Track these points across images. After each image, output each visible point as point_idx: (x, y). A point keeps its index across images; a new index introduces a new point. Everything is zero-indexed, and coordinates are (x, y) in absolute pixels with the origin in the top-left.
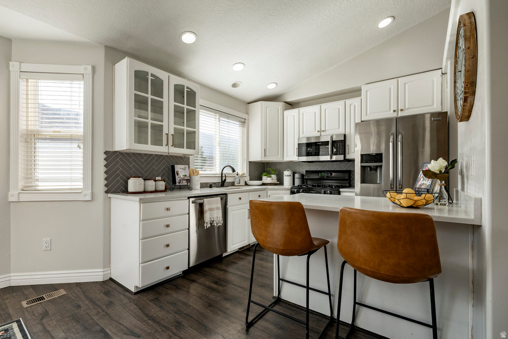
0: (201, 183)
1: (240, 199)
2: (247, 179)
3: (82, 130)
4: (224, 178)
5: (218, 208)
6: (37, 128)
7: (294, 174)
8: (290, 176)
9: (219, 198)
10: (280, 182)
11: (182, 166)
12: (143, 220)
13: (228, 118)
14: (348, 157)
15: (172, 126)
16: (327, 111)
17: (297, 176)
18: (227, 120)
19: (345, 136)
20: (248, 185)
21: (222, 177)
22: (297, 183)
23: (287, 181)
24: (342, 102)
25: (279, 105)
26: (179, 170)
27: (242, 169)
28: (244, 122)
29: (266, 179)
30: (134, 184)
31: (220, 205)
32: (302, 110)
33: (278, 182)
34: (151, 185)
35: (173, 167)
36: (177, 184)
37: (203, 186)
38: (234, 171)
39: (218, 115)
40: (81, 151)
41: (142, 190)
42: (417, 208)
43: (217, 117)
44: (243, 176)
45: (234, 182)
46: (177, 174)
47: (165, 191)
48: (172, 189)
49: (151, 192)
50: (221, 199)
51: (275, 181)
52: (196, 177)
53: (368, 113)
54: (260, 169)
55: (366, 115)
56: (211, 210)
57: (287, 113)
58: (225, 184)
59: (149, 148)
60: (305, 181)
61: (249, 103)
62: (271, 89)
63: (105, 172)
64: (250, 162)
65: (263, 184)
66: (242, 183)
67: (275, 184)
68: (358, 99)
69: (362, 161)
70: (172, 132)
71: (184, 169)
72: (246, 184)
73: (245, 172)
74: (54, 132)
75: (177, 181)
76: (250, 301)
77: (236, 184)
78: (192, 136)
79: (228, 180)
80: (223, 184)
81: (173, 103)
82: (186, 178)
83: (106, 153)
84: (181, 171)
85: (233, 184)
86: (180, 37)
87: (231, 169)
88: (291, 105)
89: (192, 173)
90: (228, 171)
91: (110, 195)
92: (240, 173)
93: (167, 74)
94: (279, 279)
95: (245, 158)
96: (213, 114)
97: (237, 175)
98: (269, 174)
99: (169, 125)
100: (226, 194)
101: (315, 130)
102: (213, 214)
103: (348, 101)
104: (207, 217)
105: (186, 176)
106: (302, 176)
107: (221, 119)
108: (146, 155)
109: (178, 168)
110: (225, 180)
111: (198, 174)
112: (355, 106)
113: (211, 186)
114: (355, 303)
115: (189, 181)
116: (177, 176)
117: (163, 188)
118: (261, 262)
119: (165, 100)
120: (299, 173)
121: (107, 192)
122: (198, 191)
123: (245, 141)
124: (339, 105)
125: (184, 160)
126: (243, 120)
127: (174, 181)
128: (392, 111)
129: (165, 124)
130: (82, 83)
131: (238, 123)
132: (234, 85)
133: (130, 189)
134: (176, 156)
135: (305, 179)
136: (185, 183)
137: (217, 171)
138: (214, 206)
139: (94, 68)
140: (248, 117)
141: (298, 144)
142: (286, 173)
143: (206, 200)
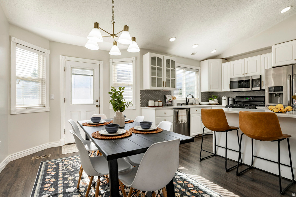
0: (177, 103)
1: (197, 111)
2: (200, 101)
3: (132, 82)
4: (188, 101)
5: (185, 115)
6: (117, 82)
7: (228, 98)
8: (226, 99)
9: (185, 110)
10: (220, 103)
11: (169, 95)
12: (157, 117)
13: (189, 70)
14: (263, 88)
15: (165, 78)
16: (249, 62)
17: (230, 99)
18: (189, 71)
19: (261, 76)
20: (200, 104)
21: (187, 100)
22: (230, 103)
23: (224, 102)
24: (259, 57)
25: (219, 61)
26: (168, 97)
27: (197, 96)
28: (198, 71)
29: (211, 101)
30: (151, 103)
31: (186, 114)
32: (233, 62)
33: (219, 103)
34: (157, 103)
35: (165, 96)
36: (167, 103)
37: (178, 104)
38: (193, 97)
39: (184, 70)
40: (132, 90)
41: (154, 106)
42: (282, 113)
43: (184, 71)
44: (198, 100)
45: (193, 103)
46: (167, 99)
47: (162, 106)
48: (165, 106)
49: (157, 106)
50: (187, 111)
51: (217, 102)
52: (175, 100)
53: (277, 62)
54: (207, 96)
55: (275, 63)
56: (182, 116)
57: (223, 64)
58: (188, 104)
59: (156, 88)
60: (235, 102)
61: (201, 61)
62: (214, 52)
63: (140, 98)
64: (202, 93)
65: (209, 104)
66: (197, 103)
67: (217, 104)
68: (270, 54)
69: (269, 91)
70: (165, 81)
71: (170, 97)
72: (199, 104)
73: (199, 98)
74: (122, 83)
75: (167, 102)
76: (201, 150)
77: (194, 104)
78: (173, 81)
79: (190, 102)
80: (187, 104)
81: (165, 68)
82: (171, 101)
83: (141, 91)
84: (168, 98)
85: (192, 104)
86: (169, 40)
87: (191, 96)
88: (226, 60)
89: (173, 98)
90: (190, 97)
91: (142, 107)
92: (196, 98)
93: (163, 56)
94: (216, 146)
95: (199, 90)
96: (182, 69)
97: (195, 99)
98: (213, 99)
99: (164, 77)
100: (189, 108)
101: (241, 74)
102: (183, 117)
103: (263, 56)
104: (180, 119)
105: (170, 100)
106: (234, 99)
107: (186, 71)
108: (154, 91)
109: (167, 96)
110: (188, 102)
111: (175, 99)
112: (267, 58)
113: (181, 105)
114: (253, 156)
115: (172, 102)
116: (166, 100)
117: (161, 105)
118: (208, 142)
119: (162, 67)
120: (231, 98)
121: (141, 106)
122: (175, 106)
123: (199, 81)
124: (257, 58)
125: (169, 92)
126: (198, 70)
127: (166, 102)
128: (294, 60)
129: (162, 77)
130: (132, 64)
131: (195, 72)
132: (193, 54)
133: (149, 105)
134: (166, 91)
135: (236, 101)
136: (170, 103)
137: (184, 97)
138: (183, 114)
139: (136, 58)
140: (201, 68)
141: (231, 82)
142: (223, 98)
143: (180, 111)
